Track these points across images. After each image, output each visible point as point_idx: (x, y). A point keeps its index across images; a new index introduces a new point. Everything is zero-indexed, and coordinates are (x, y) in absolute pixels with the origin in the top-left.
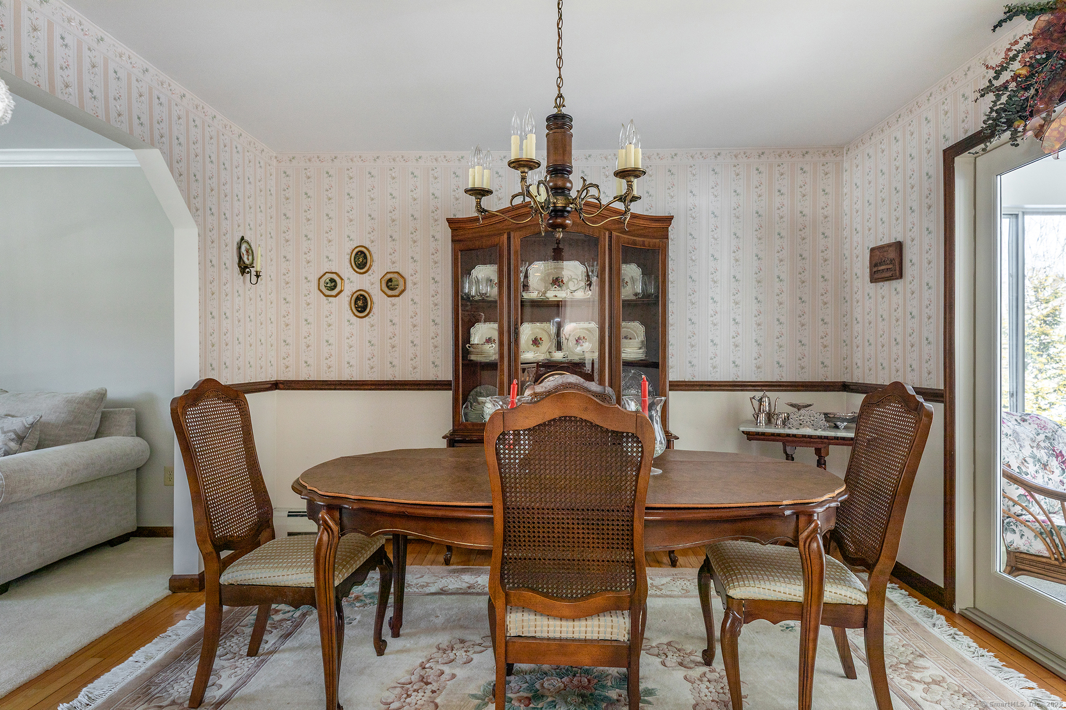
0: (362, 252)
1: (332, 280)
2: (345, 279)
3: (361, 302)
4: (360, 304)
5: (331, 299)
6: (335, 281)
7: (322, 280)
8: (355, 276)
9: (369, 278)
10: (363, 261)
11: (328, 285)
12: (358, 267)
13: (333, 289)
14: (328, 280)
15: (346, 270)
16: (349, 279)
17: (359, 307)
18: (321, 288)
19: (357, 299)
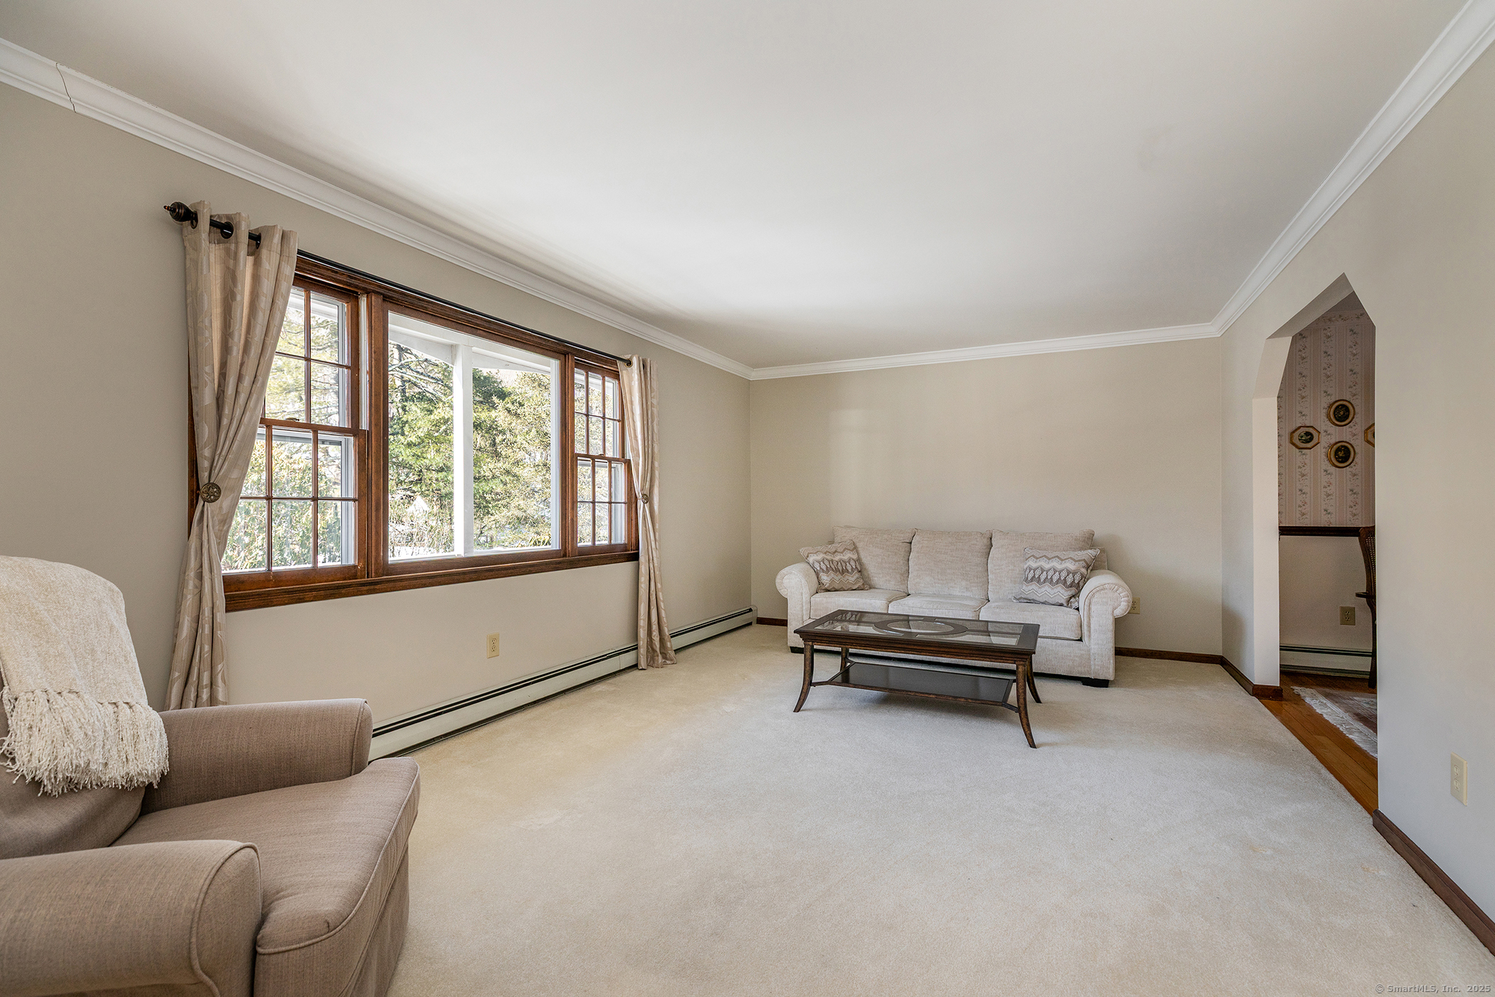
0: (1343, 406)
1: (1307, 434)
2: (1322, 432)
3: (1343, 453)
4: (1341, 455)
5: (1304, 451)
6: (1311, 434)
7: (1296, 435)
8: (1332, 429)
9: (1350, 430)
10: (1344, 414)
11: (1303, 438)
12: (1338, 420)
13: (1309, 442)
14: (1303, 434)
15: (1322, 423)
16: (1326, 431)
17: (1340, 457)
18: (1293, 441)
19: (1338, 450)
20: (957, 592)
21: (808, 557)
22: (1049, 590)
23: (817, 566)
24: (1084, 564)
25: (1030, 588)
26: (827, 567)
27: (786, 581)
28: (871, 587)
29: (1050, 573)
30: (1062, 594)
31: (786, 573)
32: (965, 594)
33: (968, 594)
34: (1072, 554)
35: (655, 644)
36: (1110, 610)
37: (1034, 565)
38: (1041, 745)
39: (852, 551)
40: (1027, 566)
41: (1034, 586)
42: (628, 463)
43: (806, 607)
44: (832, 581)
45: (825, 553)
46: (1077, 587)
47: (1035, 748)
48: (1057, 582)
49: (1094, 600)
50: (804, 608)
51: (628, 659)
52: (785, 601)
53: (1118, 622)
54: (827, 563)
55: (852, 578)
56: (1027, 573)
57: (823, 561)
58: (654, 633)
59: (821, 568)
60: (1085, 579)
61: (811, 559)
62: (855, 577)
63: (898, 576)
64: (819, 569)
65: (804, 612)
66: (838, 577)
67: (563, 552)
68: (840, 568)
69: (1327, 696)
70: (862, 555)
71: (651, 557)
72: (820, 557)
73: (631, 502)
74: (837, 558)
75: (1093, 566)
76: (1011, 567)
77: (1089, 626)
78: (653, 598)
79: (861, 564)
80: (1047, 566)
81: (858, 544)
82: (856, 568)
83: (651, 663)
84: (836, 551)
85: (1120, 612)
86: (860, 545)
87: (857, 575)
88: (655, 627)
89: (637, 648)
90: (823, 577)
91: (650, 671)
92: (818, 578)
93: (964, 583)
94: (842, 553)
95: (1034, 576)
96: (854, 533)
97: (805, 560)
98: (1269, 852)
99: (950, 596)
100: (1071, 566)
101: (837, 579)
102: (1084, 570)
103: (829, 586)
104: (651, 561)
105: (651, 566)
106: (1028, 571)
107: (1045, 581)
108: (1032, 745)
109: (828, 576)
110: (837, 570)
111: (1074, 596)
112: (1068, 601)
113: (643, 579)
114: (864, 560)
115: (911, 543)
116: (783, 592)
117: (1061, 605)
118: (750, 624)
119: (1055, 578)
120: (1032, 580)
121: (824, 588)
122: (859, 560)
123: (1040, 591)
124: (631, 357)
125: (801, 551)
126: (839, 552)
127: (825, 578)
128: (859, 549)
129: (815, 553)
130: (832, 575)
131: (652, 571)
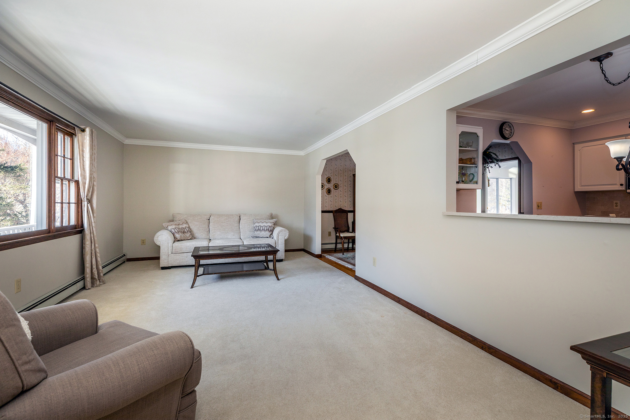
0: (329, 178)
2: (325, 185)
3: (329, 191)
6: (323, 186)
9: (331, 185)
12: (328, 182)
20: (229, 237)
21: (167, 227)
22: (264, 233)
23: (173, 231)
24: (273, 224)
25: (258, 233)
26: (178, 231)
27: (160, 238)
28: (195, 238)
29: (264, 227)
30: (268, 234)
31: (160, 235)
32: (233, 237)
33: (234, 237)
34: (269, 221)
35: (95, 275)
36: (284, 237)
37: (258, 225)
38: (281, 279)
39: (186, 223)
40: (255, 225)
41: (259, 232)
42: (77, 182)
43: (170, 248)
44: (181, 236)
45: (175, 225)
46: (272, 231)
47: (279, 280)
48: (266, 230)
49: (279, 235)
50: (169, 249)
51: (80, 285)
52: (159, 247)
53: (286, 241)
54: (178, 229)
55: (188, 235)
56: (256, 228)
57: (176, 228)
58: (94, 270)
59: (175, 231)
60: (274, 228)
61: (170, 228)
62: (189, 234)
63: (206, 233)
64: (174, 232)
65: (169, 251)
66: (183, 235)
67: (49, 231)
68: (182, 231)
69: (329, 255)
70: (190, 225)
71: (92, 231)
72: (174, 227)
73: (79, 202)
74: (180, 227)
75: (276, 224)
76: (249, 226)
77: (278, 243)
78: (93, 252)
79: (190, 229)
80: (262, 225)
81: (187, 221)
82: (189, 230)
83: (93, 284)
84: (179, 224)
85: (286, 238)
86: (189, 221)
87: (190, 234)
88: (94, 267)
89: (84, 279)
90: (176, 235)
91: (93, 290)
92: (174, 236)
93: (232, 233)
94: (182, 224)
95: (258, 229)
96: (185, 216)
97: (166, 229)
98: (343, 289)
99: (227, 238)
100: (270, 225)
101: (182, 235)
102: (273, 226)
103: (179, 239)
104: (92, 233)
105: (92, 236)
106: (256, 227)
107: (262, 230)
108: (278, 279)
109: (179, 235)
110: (181, 232)
111: (271, 234)
112: (270, 236)
113: (88, 243)
114: (191, 227)
115: (209, 219)
116: (158, 244)
117: (268, 237)
118: (124, 262)
119: (266, 229)
120: (258, 230)
121: (177, 240)
122: (189, 227)
123: (261, 233)
124: (85, 128)
125: (163, 224)
126: (181, 224)
127: (178, 236)
128: (188, 223)
129: (171, 225)
130: (180, 234)
131: (92, 238)
